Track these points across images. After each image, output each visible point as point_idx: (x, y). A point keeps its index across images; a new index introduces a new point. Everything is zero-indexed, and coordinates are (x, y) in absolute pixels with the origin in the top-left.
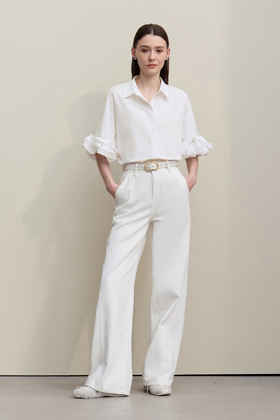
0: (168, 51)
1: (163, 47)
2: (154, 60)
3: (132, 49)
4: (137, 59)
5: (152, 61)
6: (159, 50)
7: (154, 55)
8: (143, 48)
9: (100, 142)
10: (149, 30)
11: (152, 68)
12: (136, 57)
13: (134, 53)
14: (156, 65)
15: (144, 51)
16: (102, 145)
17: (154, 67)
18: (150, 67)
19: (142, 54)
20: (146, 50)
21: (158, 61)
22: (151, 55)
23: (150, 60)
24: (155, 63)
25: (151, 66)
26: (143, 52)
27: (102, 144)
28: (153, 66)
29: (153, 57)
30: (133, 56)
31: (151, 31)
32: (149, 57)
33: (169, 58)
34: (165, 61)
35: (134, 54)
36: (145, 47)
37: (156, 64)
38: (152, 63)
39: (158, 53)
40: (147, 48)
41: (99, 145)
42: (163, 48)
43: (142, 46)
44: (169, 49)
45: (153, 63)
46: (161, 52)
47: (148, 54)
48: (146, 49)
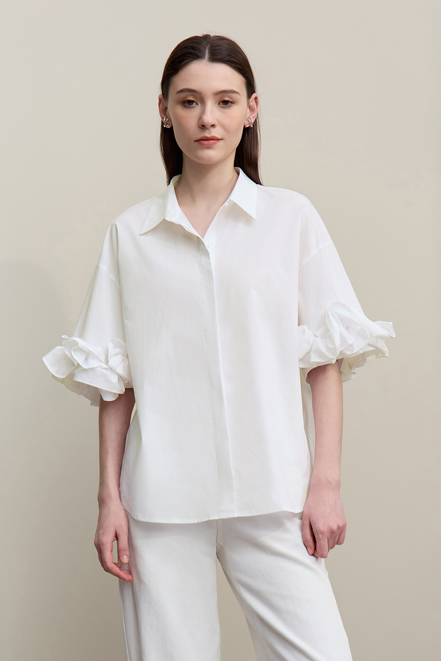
0: (253, 103)
1: (234, 92)
2: (213, 126)
3: (160, 99)
4: (172, 128)
5: (207, 129)
6: (225, 101)
7: (212, 113)
8: (183, 95)
9: (81, 350)
10: (200, 51)
11: (209, 147)
12: (170, 120)
13: (164, 111)
14: (219, 140)
15: (187, 103)
16: (86, 359)
17: (214, 144)
18: (202, 144)
19: (181, 111)
20: (193, 102)
21: (223, 127)
22: (203, 112)
23: (203, 126)
24: (216, 132)
25: (204, 142)
26: (185, 107)
27: (88, 355)
28: (212, 141)
29: (208, 119)
30: (163, 118)
31: (205, 52)
32: (200, 118)
33: (255, 122)
34: (246, 130)
35: (165, 115)
36: (188, 93)
37: (219, 137)
38: (207, 134)
39: (223, 108)
40: (194, 96)
41: (79, 359)
42: (234, 95)
43: (182, 91)
44: (256, 98)
45: (210, 133)
46: (230, 106)
47: (196, 110)
48: (191, 98)
